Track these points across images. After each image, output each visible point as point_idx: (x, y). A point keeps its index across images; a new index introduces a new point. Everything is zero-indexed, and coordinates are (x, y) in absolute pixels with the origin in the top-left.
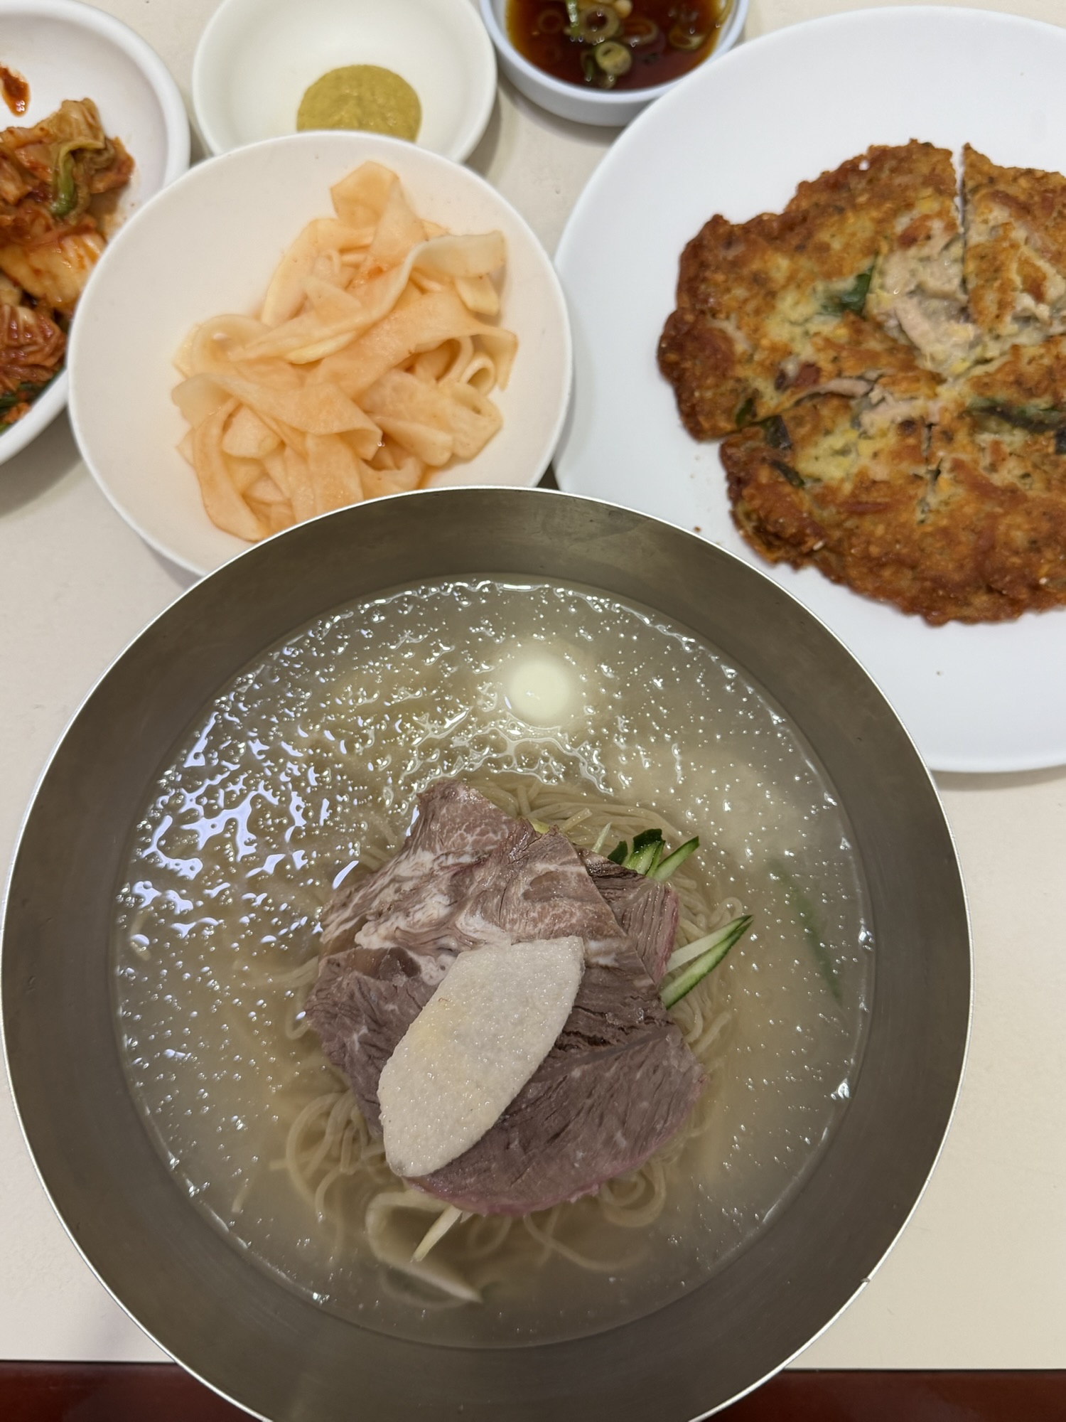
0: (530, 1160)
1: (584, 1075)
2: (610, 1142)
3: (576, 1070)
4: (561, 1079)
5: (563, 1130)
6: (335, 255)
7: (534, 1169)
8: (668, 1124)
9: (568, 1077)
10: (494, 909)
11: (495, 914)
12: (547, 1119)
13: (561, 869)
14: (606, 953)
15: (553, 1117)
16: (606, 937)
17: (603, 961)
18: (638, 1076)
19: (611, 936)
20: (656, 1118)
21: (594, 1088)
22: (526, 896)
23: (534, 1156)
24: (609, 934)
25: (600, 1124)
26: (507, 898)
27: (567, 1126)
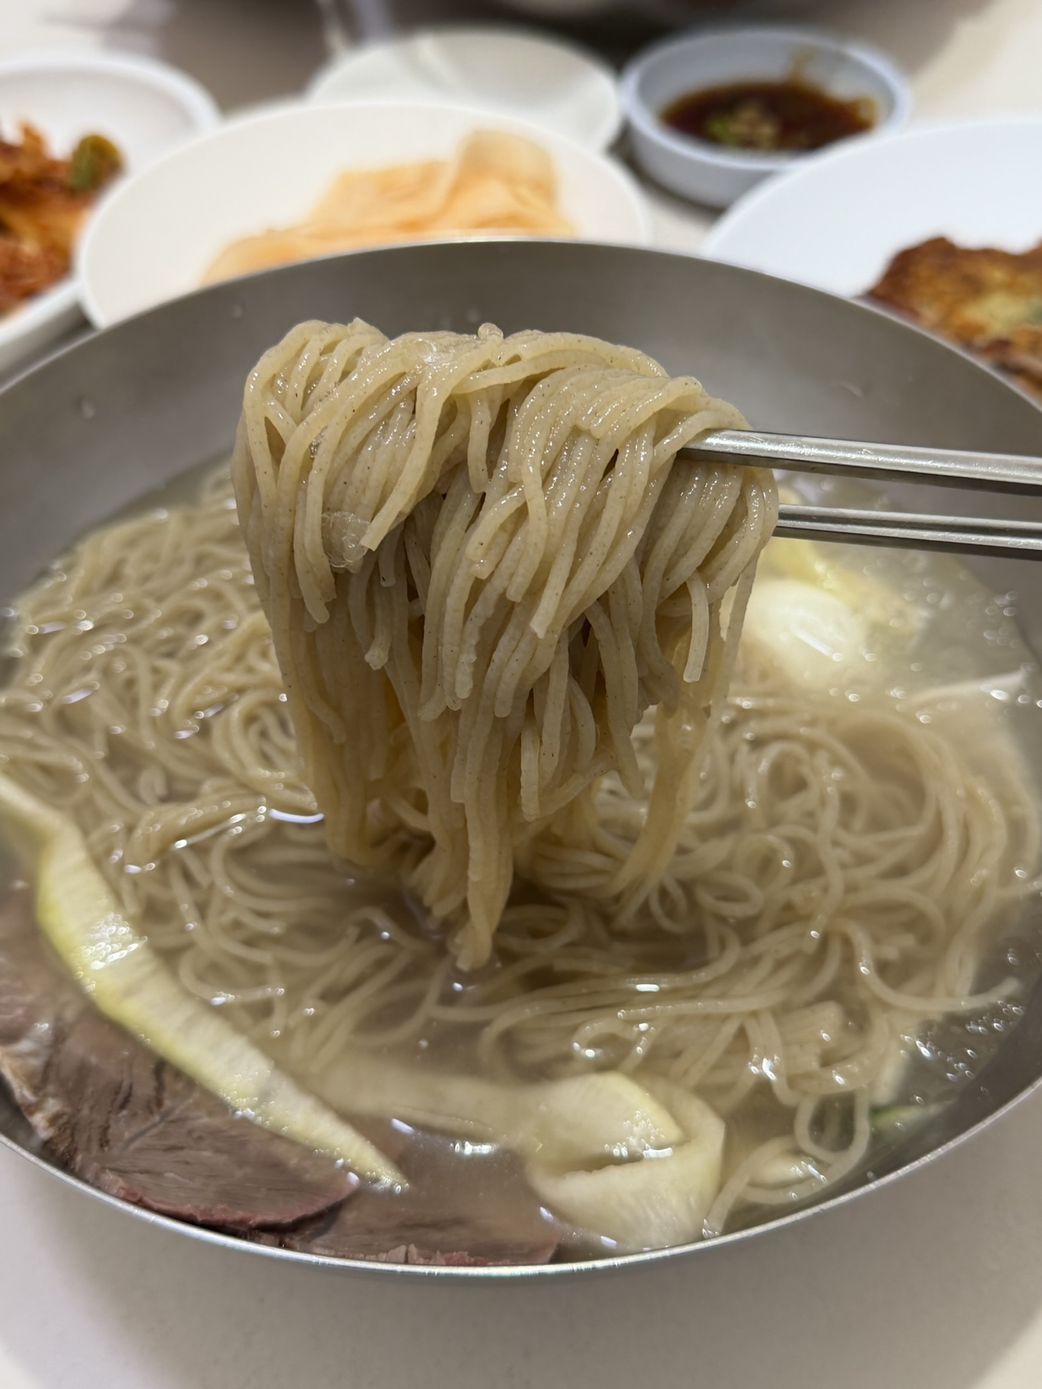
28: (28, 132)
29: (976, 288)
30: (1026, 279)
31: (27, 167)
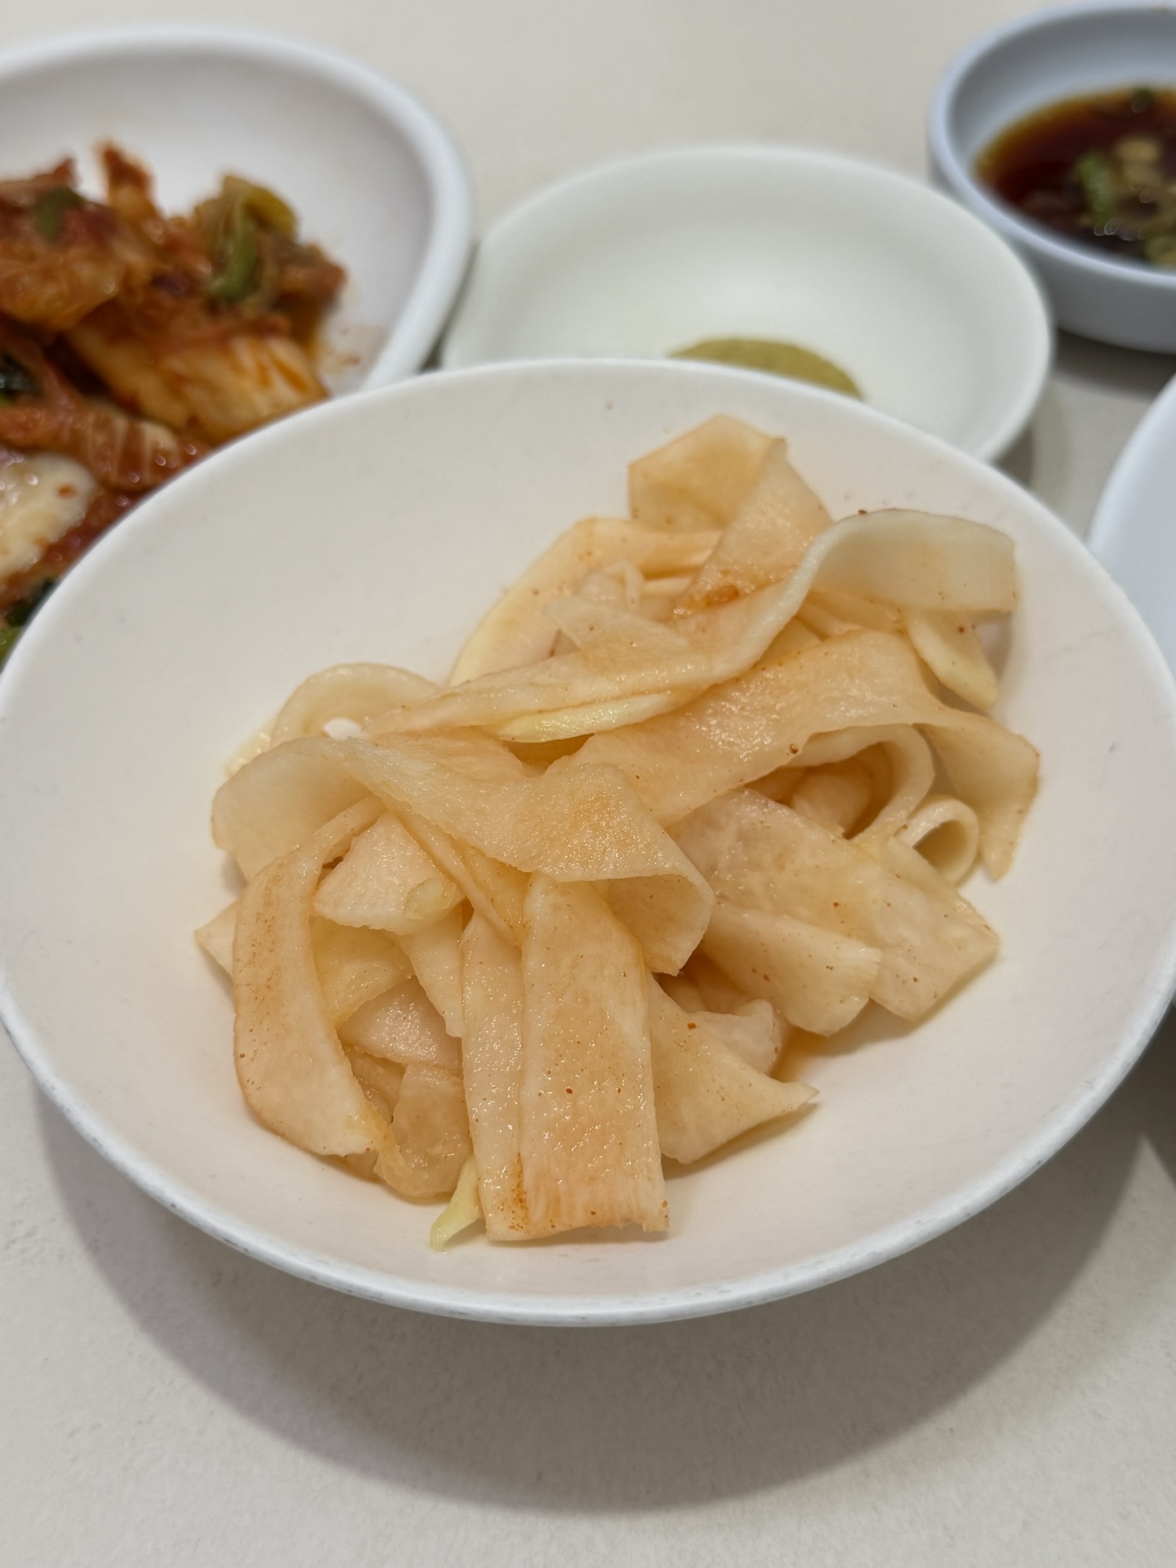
6: (633, 577)
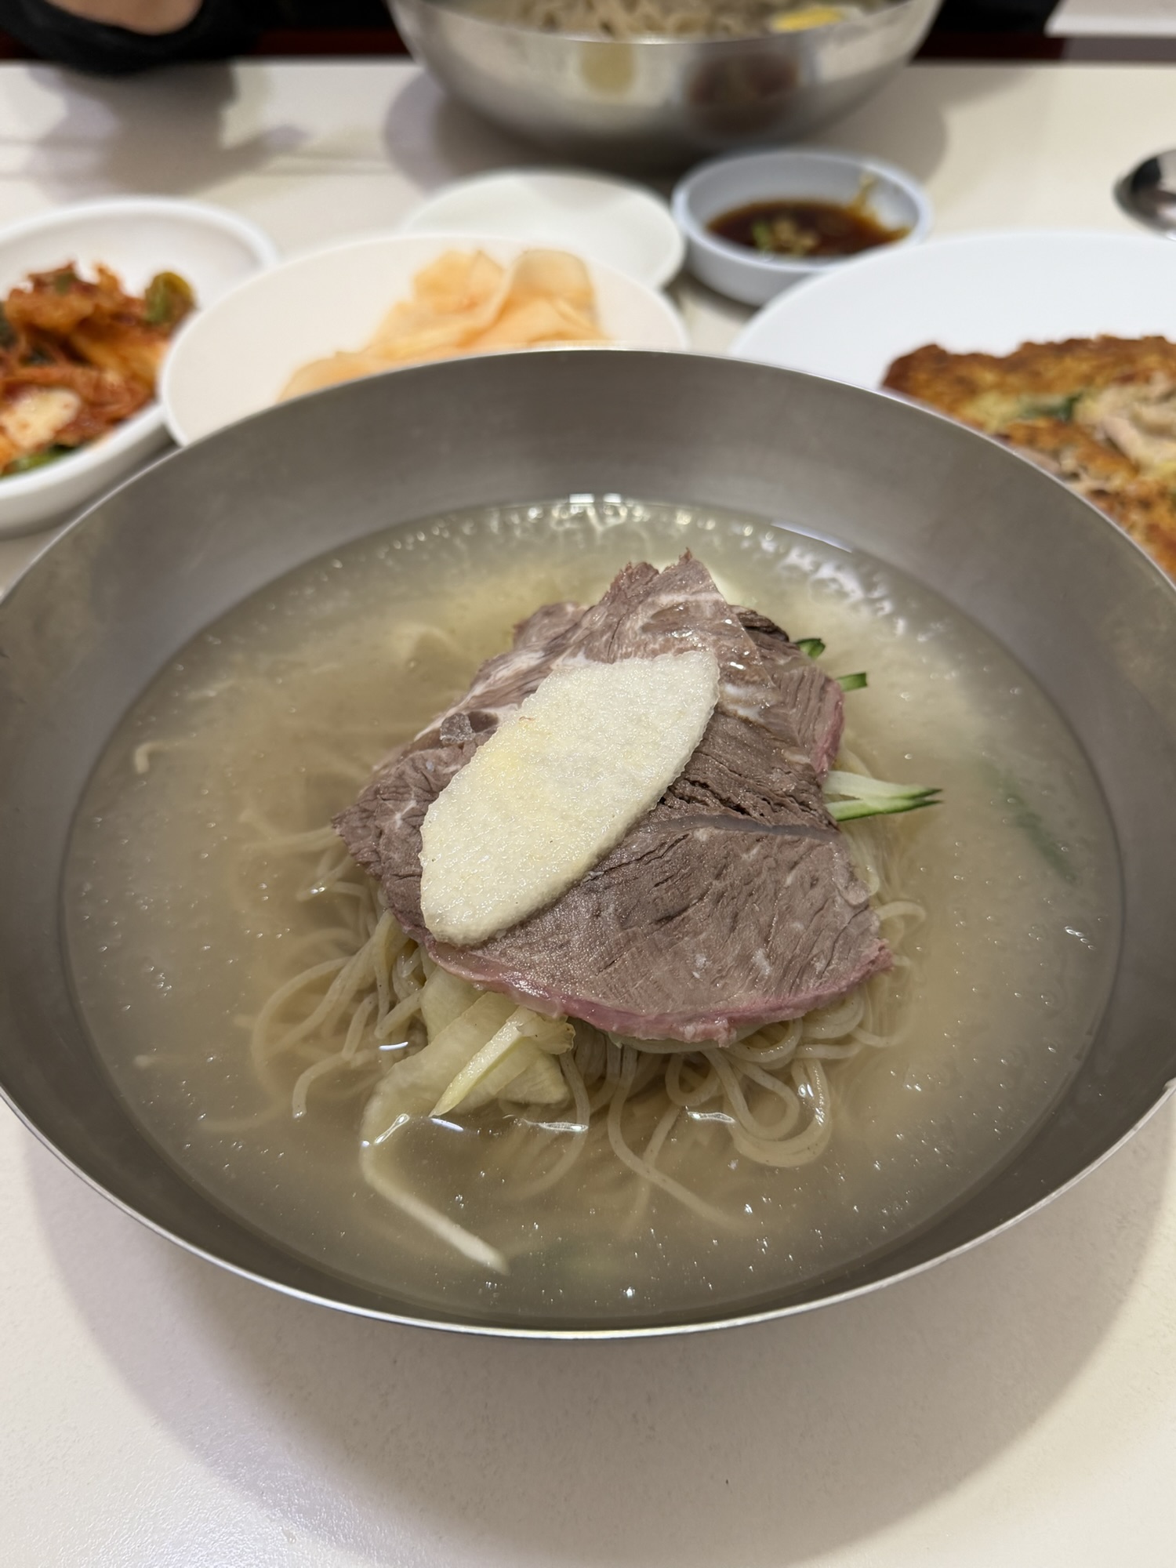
0: (629, 940)
1: (712, 840)
2: (745, 960)
3: (701, 830)
4: (680, 836)
5: (679, 913)
7: (632, 955)
8: (831, 967)
9: (689, 837)
10: (603, 646)
11: (603, 651)
12: (657, 885)
13: (692, 598)
14: (748, 704)
15: (664, 885)
16: (748, 683)
17: (742, 712)
18: (789, 880)
19: (754, 683)
20: (815, 951)
21: (725, 867)
22: (645, 629)
23: (635, 937)
24: (752, 680)
25: (733, 929)
26: (620, 633)
27: (685, 910)
28: (102, 271)
29: (970, 390)
30: (1013, 380)
31: (107, 304)
